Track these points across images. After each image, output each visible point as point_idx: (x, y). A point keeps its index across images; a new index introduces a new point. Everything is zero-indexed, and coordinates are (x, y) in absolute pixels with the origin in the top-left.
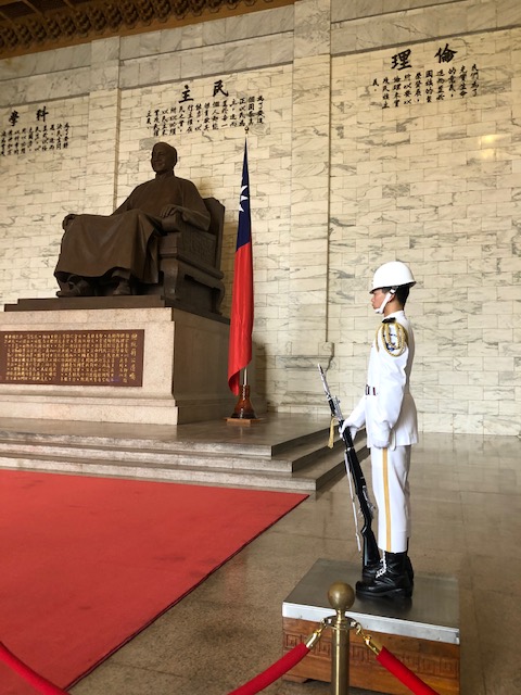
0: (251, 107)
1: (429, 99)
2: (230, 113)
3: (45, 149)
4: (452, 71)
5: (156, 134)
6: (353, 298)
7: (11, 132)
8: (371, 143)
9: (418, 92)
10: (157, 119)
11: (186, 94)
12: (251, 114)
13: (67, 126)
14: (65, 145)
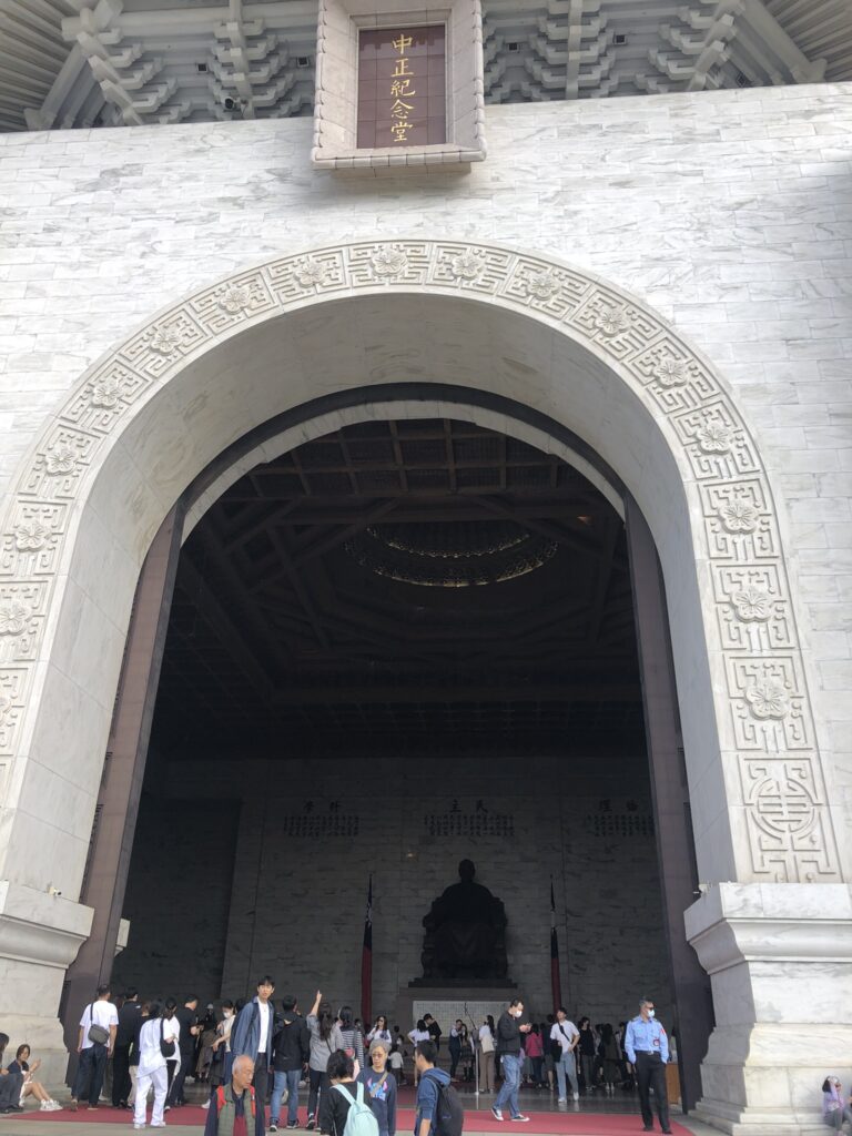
0: (505, 823)
1: (624, 834)
2: (489, 826)
3: (337, 834)
4: (637, 818)
5: (432, 833)
6: (585, 970)
7: (305, 818)
8: (589, 859)
9: (617, 828)
10: (432, 822)
11: (455, 806)
12: (505, 828)
13: (357, 818)
14: (356, 834)
